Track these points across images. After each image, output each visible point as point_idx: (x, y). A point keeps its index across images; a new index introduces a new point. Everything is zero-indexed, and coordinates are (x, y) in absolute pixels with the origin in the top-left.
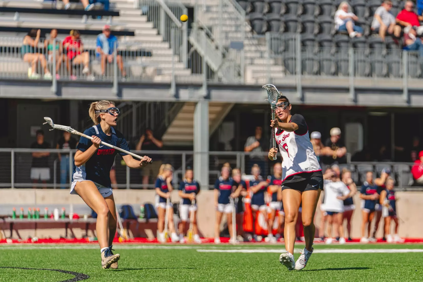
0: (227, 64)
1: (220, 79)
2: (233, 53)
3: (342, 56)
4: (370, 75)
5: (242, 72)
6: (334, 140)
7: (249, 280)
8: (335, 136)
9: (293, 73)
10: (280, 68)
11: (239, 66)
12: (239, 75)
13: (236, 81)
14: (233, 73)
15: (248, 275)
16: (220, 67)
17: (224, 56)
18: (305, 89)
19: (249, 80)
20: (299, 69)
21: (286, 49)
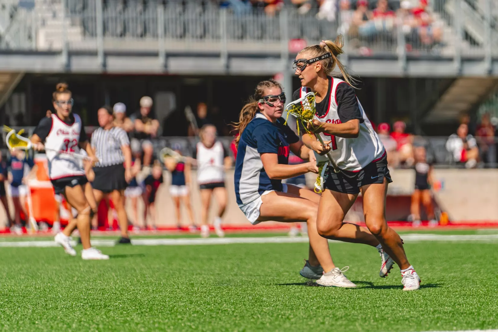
0: (15, 26)
1: (7, 44)
2: (22, 13)
3: (149, 14)
4: (182, 36)
5: (33, 34)
6: (144, 112)
7: (44, 278)
8: (146, 108)
9: (93, 35)
10: (77, 30)
11: (30, 28)
12: (30, 37)
13: (26, 45)
14: (23, 35)
15: (43, 273)
16: (8, 30)
17: (12, 17)
18: (107, 54)
19: (42, 44)
20: (99, 30)
21: (84, 7)
